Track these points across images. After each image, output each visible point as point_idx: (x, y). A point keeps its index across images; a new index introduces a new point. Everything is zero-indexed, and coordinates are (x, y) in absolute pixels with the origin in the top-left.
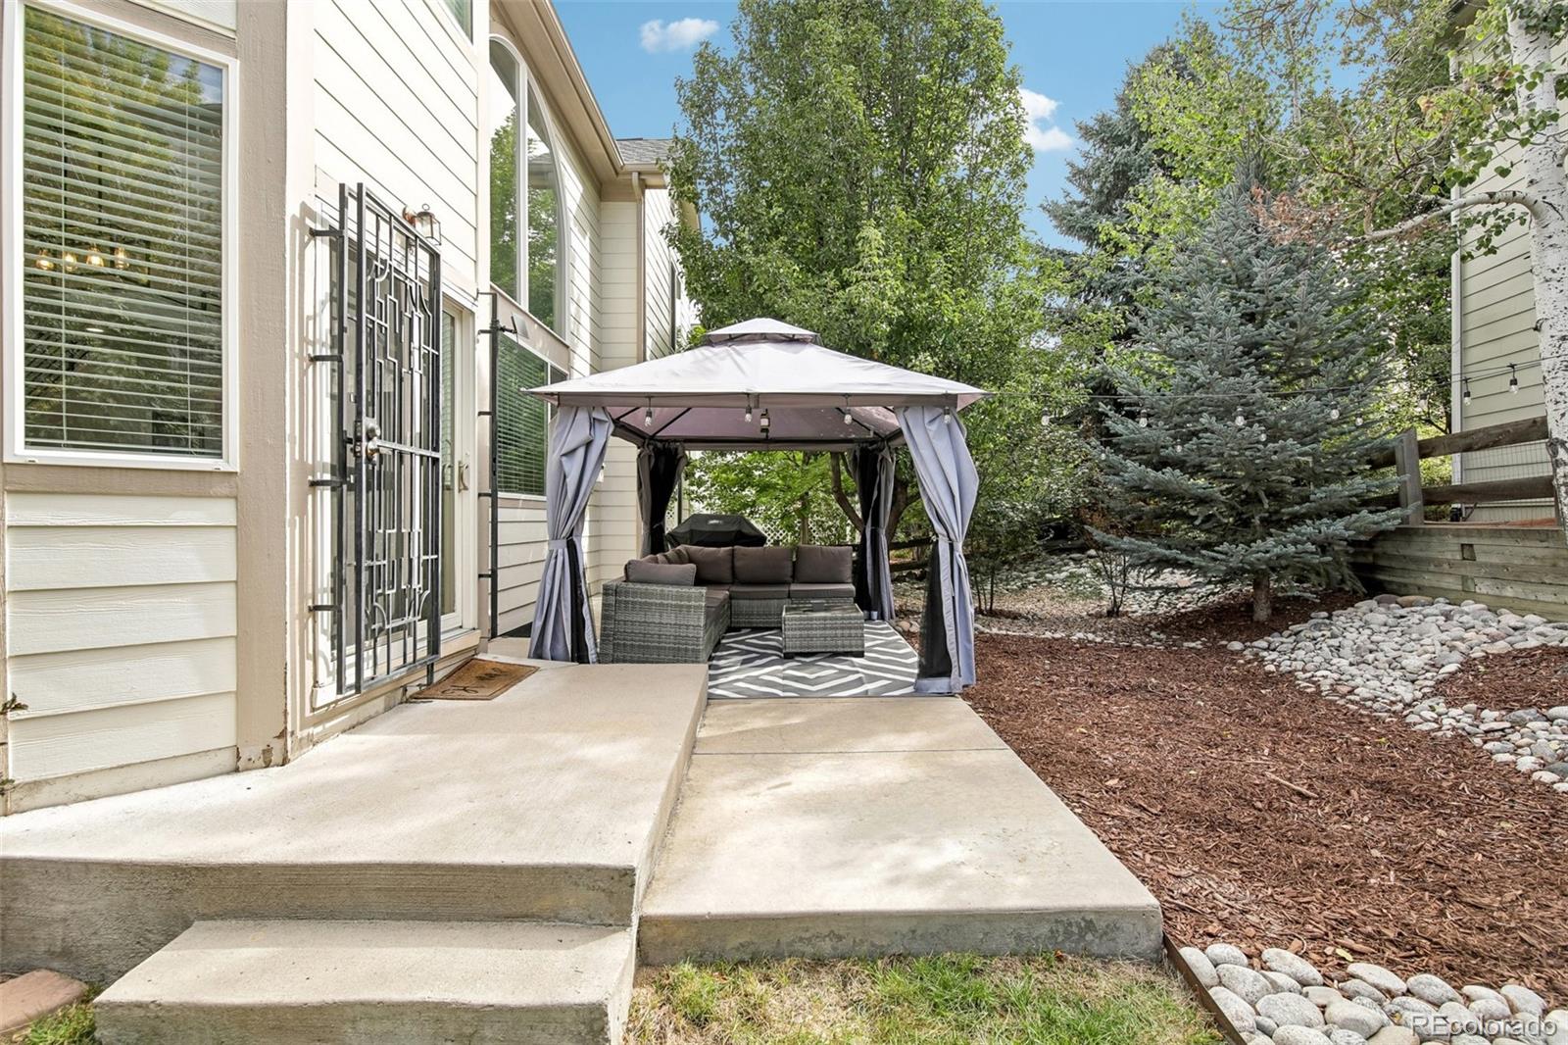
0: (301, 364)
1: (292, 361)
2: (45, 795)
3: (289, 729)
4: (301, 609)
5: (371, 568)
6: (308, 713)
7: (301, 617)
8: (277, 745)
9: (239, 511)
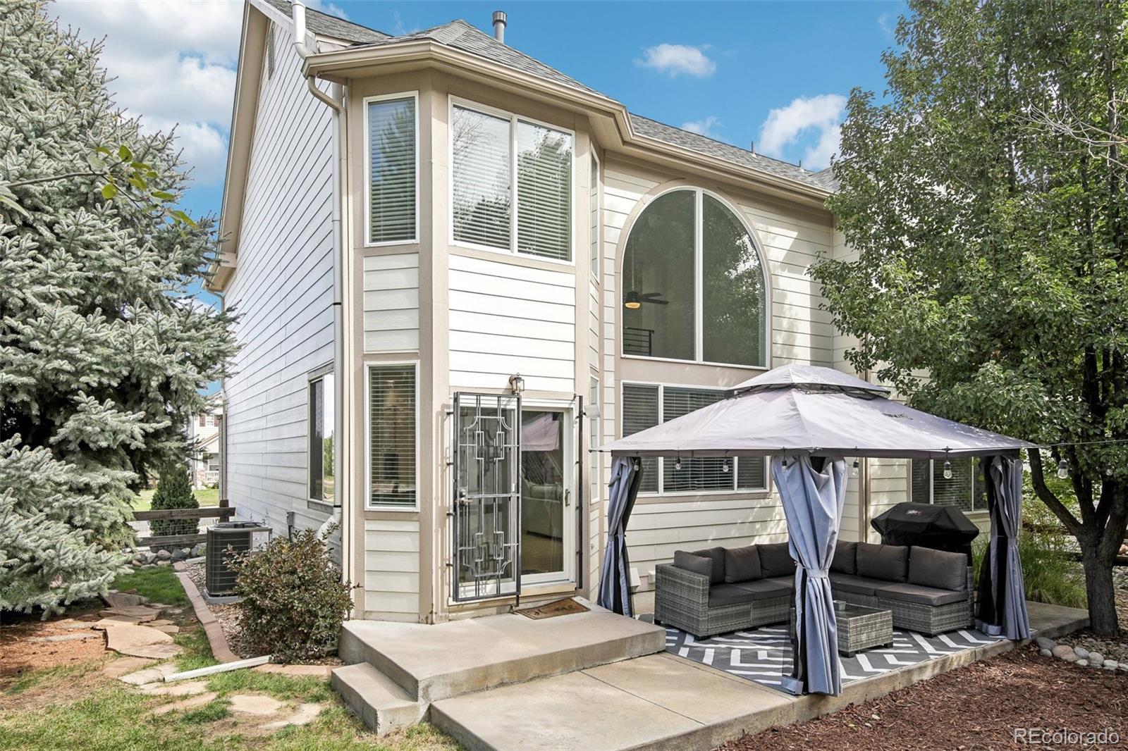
0: (442, 468)
1: (437, 468)
2: (373, 616)
3: (434, 611)
4: (442, 565)
5: (461, 551)
6: (445, 606)
7: (442, 567)
8: (430, 616)
9: (421, 527)
